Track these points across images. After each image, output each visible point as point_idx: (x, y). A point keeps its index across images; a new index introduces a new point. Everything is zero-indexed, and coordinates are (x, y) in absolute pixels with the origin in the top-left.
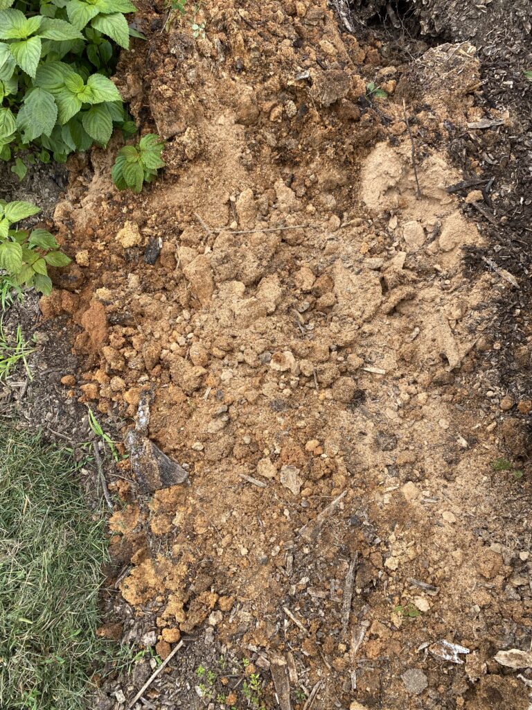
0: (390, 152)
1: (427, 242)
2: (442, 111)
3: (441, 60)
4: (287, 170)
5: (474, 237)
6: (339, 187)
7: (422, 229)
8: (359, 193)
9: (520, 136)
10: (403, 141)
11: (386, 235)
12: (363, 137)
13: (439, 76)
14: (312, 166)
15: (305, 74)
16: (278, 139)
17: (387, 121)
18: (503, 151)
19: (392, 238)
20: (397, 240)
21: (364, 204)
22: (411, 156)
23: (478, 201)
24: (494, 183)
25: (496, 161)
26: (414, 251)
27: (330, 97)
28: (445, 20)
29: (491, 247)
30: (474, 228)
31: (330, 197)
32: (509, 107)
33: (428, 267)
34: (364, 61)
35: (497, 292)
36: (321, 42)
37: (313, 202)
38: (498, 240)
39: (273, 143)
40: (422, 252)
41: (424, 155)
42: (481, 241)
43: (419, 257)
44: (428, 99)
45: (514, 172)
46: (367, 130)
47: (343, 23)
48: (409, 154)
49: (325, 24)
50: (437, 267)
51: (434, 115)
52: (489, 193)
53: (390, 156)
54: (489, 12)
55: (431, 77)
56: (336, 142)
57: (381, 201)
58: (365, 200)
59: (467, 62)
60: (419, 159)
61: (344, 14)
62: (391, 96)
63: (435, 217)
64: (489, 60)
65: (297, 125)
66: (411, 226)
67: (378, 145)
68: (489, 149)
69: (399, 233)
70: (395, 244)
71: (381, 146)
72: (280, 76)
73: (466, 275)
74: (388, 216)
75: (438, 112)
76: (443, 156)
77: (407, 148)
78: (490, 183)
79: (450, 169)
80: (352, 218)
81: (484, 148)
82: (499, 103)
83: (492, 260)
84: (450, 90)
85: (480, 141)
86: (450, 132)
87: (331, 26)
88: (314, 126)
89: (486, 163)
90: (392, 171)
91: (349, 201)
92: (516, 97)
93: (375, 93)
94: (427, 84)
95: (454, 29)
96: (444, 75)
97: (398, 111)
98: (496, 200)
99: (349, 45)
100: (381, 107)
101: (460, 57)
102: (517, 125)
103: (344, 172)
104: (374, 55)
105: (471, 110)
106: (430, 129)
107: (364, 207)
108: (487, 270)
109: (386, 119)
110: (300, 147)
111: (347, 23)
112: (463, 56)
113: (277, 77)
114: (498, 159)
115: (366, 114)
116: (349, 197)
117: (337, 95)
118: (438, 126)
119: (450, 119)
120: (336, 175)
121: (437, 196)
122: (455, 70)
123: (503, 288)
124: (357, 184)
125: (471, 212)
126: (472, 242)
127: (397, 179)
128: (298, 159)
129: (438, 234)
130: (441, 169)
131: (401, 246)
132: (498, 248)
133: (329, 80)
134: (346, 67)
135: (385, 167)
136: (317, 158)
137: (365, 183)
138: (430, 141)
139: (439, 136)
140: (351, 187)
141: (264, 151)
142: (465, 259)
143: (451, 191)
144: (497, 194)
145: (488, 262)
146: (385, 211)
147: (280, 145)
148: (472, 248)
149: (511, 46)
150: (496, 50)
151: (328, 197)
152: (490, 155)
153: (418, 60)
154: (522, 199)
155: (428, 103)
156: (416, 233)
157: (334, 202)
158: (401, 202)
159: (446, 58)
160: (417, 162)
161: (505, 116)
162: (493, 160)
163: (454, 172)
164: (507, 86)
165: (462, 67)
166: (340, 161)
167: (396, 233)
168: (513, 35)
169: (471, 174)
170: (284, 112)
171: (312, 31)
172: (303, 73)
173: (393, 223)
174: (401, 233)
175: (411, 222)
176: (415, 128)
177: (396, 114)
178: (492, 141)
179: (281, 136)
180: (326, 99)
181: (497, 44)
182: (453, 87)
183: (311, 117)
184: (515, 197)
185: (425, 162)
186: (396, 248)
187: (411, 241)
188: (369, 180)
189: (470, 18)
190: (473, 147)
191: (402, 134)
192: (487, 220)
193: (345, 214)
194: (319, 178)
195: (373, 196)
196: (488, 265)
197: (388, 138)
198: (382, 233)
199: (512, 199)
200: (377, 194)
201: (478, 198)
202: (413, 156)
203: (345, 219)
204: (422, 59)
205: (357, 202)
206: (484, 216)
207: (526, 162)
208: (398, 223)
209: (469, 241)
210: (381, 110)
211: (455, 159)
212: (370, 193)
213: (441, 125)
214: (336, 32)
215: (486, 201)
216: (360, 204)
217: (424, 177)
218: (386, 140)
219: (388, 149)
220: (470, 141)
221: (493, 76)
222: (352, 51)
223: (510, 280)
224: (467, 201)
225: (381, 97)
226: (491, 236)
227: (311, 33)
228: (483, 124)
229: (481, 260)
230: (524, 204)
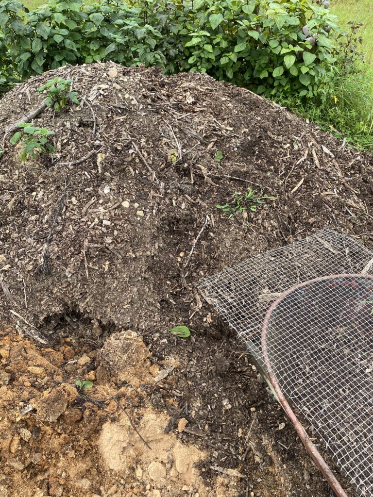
0: (115, 426)
1: (168, 471)
2: (135, 381)
3: (117, 347)
4: (40, 478)
5: (197, 454)
6: (88, 471)
7: (160, 464)
8: (104, 465)
9: (186, 368)
10: (119, 415)
11: (139, 484)
12: (91, 430)
13: (121, 358)
14: (60, 465)
15: (29, 408)
16: (24, 463)
17: (101, 404)
18: (182, 383)
19: (143, 483)
20: (147, 482)
21: (111, 470)
22: (130, 425)
23: (186, 426)
24: (189, 406)
25: (183, 393)
26: (162, 484)
27: (55, 416)
28: (107, 317)
29: (211, 456)
30: (194, 448)
31: (84, 480)
32: (172, 355)
33: (179, 492)
34: (64, 359)
35: (233, 490)
36: (30, 369)
37: (71, 493)
38: (213, 448)
39: (21, 467)
40: (169, 482)
41: (139, 419)
42: (203, 455)
43: (169, 487)
44: (122, 377)
45: (195, 391)
46: (92, 423)
47: (38, 342)
48: (129, 423)
49: (27, 353)
50: (185, 488)
51: (132, 387)
52: (189, 414)
53: (115, 430)
54: (132, 305)
55: (117, 360)
56: (73, 443)
57: (123, 460)
58: (111, 467)
59: (135, 343)
60: (137, 424)
61: (36, 337)
62: (95, 381)
63: (165, 452)
64: (146, 331)
65: (35, 444)
66: (152, 468)
67: (104, 426)
68: (174, 387)
69: (146, 477)
70: (148, 487)
71: (106, 426)
72: (8, 418)
73: (207, 484)
74: (133, 469)
75: (132, 383)
76: (151, 411)
77: (125, 420)
78: (186, 408)
79: (159, 417)
80: (108, 489)
81: (171, 388)
82: (166, 355)
83: (217, 466)
84: (134, 366)
85: (167, 386)
86: (146, 391)
87: (32, 353)
88: (50, 438)
89: (177, 397)
90: (121, 438)
91: (100, 476)
92: (172, 347)
93: (84, 386)
94: (116, 365)
95: (116, 322)
96: (125, 357)
97: (106, 391)
98: (195, 415)
99: (49, 357)
100: (92, 396)
101: (129, 341)
102: (181, 362)
103: (88, 459)
104: (69, 351)
105: (151, 369)
106: (133, 396)
107: (113, 473)
108: (217, 474)
109: (100, 402)
110: (44, 457)
111: (41, 340)
112: (130, 339)
113: (6, 419)
114: (183, 390)
115: (86, 410)
116: (99, 472)
117: (60, 412)
118: (137, 392)
119: (142, 383)
120: (82, 466)
121: (159, 437)
122: (130, 351)
123: (235, 484)
124: (100, 461)
125: (187, 438)
126: (198, 458)
127: (128, 441)
128: (46, 467)
129: (172, 462)
130: (153, 421)
131: (152, 485)
132: (216, 454)
133: (49, 404)
134: (55, 377)
135: (115, 438)
136: (61, 458)
137: (105, 455)
138: (137, 405)
139: (141, 398)
140: (96, 465)
141: (15, 478)
142: (200, 475)
143: (167, 432)
144: (194, 412)
145: (216, 469)
146: (130, 467)
147: (27, 465)
148: (200, 464)
149: (154, 318)
150: (146, 324)
151: (82, 481)
152: (177, 390)
153: (102, 349)
154: (209, 406)
155: (123, 379)
156: (158, 469)
157: (89, 483)
158: (137, 453)
159: (120, 345)
160: (136, 426)
161: (173, 361)
162: (181, 393)
163: (162, 416)
164: (164, 343)
165: (133, 347)
166: (81, 454)
167: (144, 478)
168: (152, 311)
169: (172, 409)
170: (21, 439)
171: (19, 363)
172: (26, 408)
173: (139, 473)
174: (148, 476)
175: (151, 465)
176: (123, 401)
177: (105, 394)
178: (174, 382)
179: (26, 458)
180: (52, 419)
181: (146, 321)
182: (134, 363)
183: (45, 433)
184: (204, 407)
185: (141, 422)
186: (150, 490)
187: (157, 478)
188: (108, 452)
189: (123, 314)
190: (165, 393)
191: (117, 411)
192: (199, 437)
193: (102, 488)
194: (70, 474)
195: (115, 461)
196: (216, 471)
197: (108, 419)
198: (134, 484)
199: (203, 409)
200: (118, 457)
201: (185, 425)
202: (132, 424)
203: (103, 492)
204: (104, 348)
205: (106, 473)
206: (195, 435)
207: (199, 382)
208: (142, 469)
209: (196, 459)
210: (94, 398)
211: (158, 408)
212: (113, 461)
213: (139, 390)
214: (37, 354)
215: (191, 423)
216: (109, 473)
217: (145, 432)
218: (107, 420)
219: (112, 425)
220: (161, 390)
221: (153, 339)
222: (54, 360)
223: (236, 475)
224: (180, 431)
225: (89, 386)
226: (207, 447)
227: (19, 365)
228: (163, 374)
229: (210, 469)
230: (212, 409)
